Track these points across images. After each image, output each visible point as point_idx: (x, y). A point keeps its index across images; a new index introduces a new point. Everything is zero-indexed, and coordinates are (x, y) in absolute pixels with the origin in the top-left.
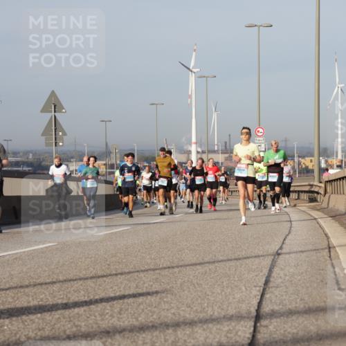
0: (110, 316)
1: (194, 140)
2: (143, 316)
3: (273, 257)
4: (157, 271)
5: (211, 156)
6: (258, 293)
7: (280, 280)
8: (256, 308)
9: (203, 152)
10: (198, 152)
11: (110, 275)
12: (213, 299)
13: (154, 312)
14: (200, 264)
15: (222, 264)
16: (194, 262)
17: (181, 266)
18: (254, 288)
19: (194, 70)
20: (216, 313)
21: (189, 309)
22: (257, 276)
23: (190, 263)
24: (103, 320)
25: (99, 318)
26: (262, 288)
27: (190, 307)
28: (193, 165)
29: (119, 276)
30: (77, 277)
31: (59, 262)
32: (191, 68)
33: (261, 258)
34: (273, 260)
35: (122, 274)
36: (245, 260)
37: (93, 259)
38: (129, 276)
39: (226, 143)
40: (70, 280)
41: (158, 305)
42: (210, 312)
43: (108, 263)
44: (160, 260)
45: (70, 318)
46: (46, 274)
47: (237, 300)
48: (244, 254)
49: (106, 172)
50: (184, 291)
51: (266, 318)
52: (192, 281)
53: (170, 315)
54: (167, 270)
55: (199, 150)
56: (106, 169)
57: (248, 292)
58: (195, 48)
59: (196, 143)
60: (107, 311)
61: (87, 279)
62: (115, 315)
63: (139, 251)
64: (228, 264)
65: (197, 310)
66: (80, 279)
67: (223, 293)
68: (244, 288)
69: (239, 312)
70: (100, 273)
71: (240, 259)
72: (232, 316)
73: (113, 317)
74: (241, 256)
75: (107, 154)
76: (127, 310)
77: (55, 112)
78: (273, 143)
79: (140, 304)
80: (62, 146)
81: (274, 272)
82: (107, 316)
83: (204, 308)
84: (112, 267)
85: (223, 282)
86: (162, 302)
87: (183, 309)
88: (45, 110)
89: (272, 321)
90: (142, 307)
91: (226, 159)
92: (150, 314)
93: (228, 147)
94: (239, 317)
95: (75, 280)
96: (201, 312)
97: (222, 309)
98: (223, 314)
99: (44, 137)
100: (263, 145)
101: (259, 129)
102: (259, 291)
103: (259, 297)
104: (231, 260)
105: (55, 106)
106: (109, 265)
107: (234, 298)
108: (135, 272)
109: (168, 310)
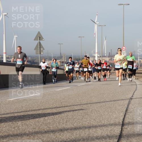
0: (62, 123)
1: (96, 52)
2: (76, 124)
3: (129, 100)
4: (82, 106)
5: (103, 58)
6: (123, 115)
7: (132, 110)
8: (122, 121)
9: (100, 57)
10: (98, 57)
11: (62, 107)
12: (104, 117)
13: (80, 122)
14: (99, 103)
15: (108, 103)
16: (96, 102)
17: (91, 103)
18: (121, 113)
19: (97, 23)
20: (106, 123)
21: (95, 121)
22: (122, 108)
23: (95, 102)
24: (59, 125)
25: (58, 124)
26: (124, 113)
27: (95, 120)
28: (96, 62)
29: (66, 107)
30: (49, 108)
31: (41, 101)
32: (95, 22)
33: (124, 100)
34: (129, 101)
35: (67, 106)
36: (117, 101)
37: (55, 100)
38: (70, 108)
39: (110, 53)
40: (46, 109)
41: (82, 119)
42: (103, 122)
43: (61, 102)
44: (83, 101)
45: (46, 124)
46: (36, 106)
47: (114, 117)
48: (117, 99)
49: (60, 65)
50: (92, 113)
51: (126, 125)
52: (95, 110)
53: (87, 123)
54: (86, 105)
55: (99, 56)
56: (60, 63)
57: (119, 114)
58: (97, 14)
59: (97, 53)
60: (61, 122)
61: (53, 108)
62: (64, 123)
63: (74, 97)
64: (110, 103)
65: (98, 121)
66: (50, 108)
67: (109, 115)
68: (117, 113)
69: (115, 122)
70: (58, 106)
71: (115, 101)
72: (112, 124)
73: (64, 124)
74: (116, 100)
75: (61, 57)
76: (69, 121)
77: (40, 40)
78: (130, 53)
79: (74, 119)
80: (43, 54)
81: (130, 106)
82: (61, 124)
83: (101, 121)
84: (63, 104)
85: (108, 110)
86: (84, 118)
87: (92, 121)
88: (35, 39)
89: (129, 126)
90: (75, 120)
91: (110, 60)
92: (79, 123)
93: (110, 55)
94: (115, 124)
95: (48, 109)
96: (99, 122)
97: (108, 121)
98: (109, 123)
99: (35, 50)
100: (125, 54)
101: (123, 47)
102: (123, 114)
103: (123, 116)
104: (112, 101)
105: (40, 38)
106: (62, 103)
107: (113, 117)
108: (72, 106)
109: (86, 121)
